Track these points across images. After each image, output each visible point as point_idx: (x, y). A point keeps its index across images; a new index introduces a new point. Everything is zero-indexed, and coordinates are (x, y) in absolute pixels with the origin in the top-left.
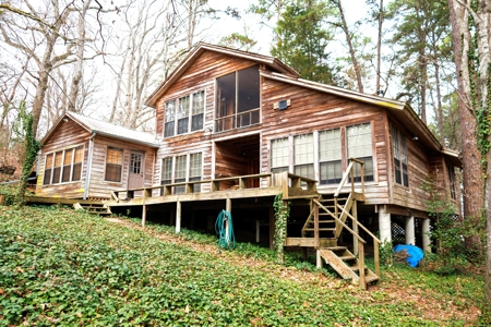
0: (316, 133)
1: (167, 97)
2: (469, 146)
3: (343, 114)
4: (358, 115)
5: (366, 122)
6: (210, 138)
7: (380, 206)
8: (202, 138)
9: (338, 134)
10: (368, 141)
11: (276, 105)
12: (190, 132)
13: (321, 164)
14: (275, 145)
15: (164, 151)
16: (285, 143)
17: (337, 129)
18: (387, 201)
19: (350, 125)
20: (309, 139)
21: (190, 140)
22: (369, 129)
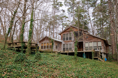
0: (93, 42)
1: (63, 33)
2: (113, 44)
3: (97, 40)
4: (99, 40)
5: (100, 41)
6: (73, 41)
7: (103, 53)
8: (72, 41)
9: (96, 43)
10: (101, 44)
11: (86, 37)
12: (69, 40)
13: (94, 47)
14: (86, 43)
15: (63, 43)
16: (88, 43)
17: (96, 42)
18: (103, 52)
19: (98, 41)
20: (92, 43)
21: (69, 41)
22: (101, 42)
